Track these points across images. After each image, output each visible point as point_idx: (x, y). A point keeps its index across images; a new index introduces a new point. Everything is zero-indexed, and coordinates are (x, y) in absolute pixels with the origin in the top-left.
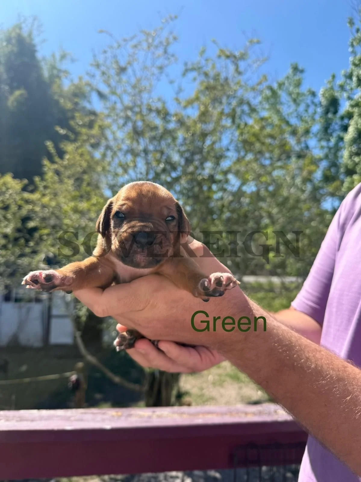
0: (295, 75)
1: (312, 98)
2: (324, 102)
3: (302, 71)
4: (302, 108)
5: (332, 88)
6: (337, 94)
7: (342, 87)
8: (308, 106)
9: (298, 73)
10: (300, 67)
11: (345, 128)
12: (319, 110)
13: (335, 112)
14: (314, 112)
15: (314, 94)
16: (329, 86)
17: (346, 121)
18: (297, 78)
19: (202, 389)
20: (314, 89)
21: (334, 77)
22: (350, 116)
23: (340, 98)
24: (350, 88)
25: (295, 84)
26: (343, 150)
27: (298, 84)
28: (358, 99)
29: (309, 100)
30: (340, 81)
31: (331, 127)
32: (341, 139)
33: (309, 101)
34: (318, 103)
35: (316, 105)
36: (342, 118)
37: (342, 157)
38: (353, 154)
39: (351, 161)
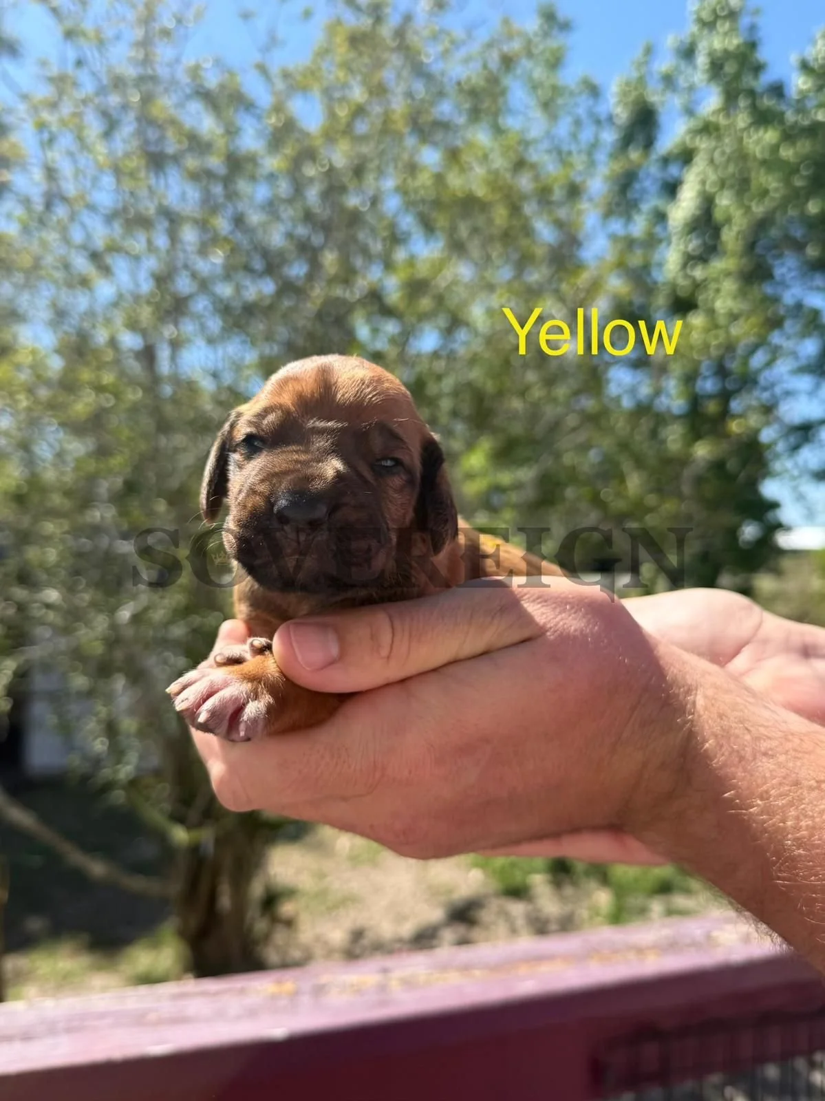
0: (546, 35)
1: (591, 102)
2: (622, 114)
3: (565, 27)
4: (564, 127)
5: (641, 81)
6: (654, 98)
7: (669, 81)
8: (578, 123)
9: (555, 32)
10: (562, 15)
11: (671, 189)
12: (609, 137)
13: (649, 144)
14: (592, 140)
15: (594, 91)
16: (635, 74)
17: (674, 170)
18: (553, 43)
19: (321, 875)
20: (597, 80)
21: (649, 51)
22: (686, 156)
23: (660, 110)
24: (686, 85)
25: (547, 61)
26: (664, 244)
27: (555, 62)
28: (708, 115)
29: (583, 105)
30: (664, 63)
31: (637, 186)
32: (661, 217)
33: (581, 111)
34: (603, 117)
35: (598, 122)
36: (666, 161)
37: (660, 265)
38: (690, 260)
39: (686, 276)
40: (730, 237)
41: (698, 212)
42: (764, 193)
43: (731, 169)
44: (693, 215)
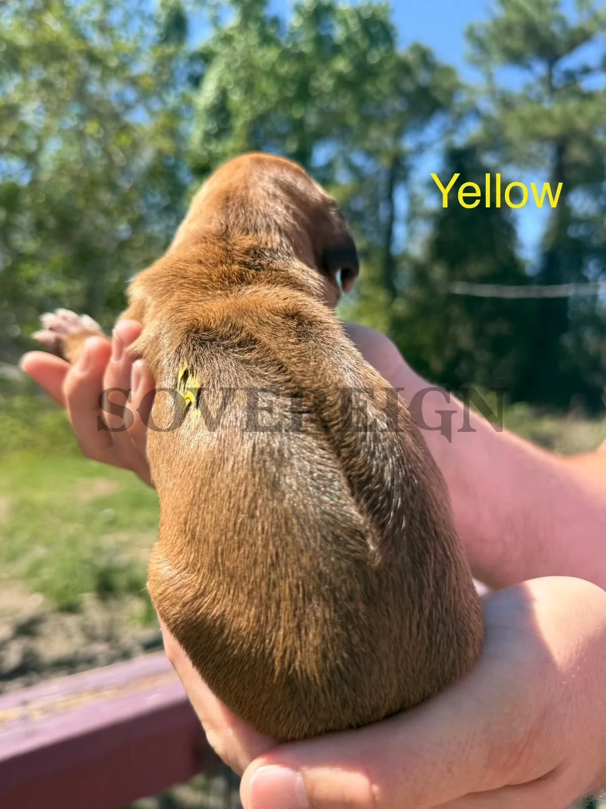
2: (163, 16)
8: (128, 16)
11: (196, 81)
12: (153, 32)
14: (139, 33)
22: (207, 57)
28: (228, 30)
32: (187, 102)
35: (143, 18)
36: (191, 59)
38: (208, 137)
39: (206, 149)
40: (239, 123)
41: (216, 102)
42: (264, 96)
43: (242, 74)
44: (212, 103)
